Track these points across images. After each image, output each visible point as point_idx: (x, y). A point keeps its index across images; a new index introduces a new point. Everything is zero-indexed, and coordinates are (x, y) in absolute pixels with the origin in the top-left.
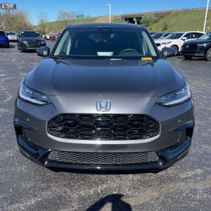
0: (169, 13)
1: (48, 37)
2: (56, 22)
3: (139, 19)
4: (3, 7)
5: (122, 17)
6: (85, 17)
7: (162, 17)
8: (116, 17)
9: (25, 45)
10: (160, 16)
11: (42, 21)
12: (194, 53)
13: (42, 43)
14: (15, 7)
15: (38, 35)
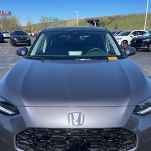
0: (118, 17)
1: (33, 35)
2: (39, 24)
3: (97, 21)
4: (1, 13)
5: (86, 20)
6: (59, 20)
7: (113, 20)
8: (81, 20)
9: (15, 41)
10: (113, 19)
11: (29, 23)
12: (140, 46)
13: (28, 39)
14: (10, 13)
15: (25, 34)
